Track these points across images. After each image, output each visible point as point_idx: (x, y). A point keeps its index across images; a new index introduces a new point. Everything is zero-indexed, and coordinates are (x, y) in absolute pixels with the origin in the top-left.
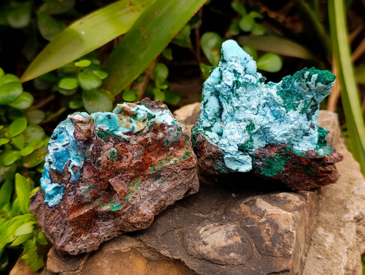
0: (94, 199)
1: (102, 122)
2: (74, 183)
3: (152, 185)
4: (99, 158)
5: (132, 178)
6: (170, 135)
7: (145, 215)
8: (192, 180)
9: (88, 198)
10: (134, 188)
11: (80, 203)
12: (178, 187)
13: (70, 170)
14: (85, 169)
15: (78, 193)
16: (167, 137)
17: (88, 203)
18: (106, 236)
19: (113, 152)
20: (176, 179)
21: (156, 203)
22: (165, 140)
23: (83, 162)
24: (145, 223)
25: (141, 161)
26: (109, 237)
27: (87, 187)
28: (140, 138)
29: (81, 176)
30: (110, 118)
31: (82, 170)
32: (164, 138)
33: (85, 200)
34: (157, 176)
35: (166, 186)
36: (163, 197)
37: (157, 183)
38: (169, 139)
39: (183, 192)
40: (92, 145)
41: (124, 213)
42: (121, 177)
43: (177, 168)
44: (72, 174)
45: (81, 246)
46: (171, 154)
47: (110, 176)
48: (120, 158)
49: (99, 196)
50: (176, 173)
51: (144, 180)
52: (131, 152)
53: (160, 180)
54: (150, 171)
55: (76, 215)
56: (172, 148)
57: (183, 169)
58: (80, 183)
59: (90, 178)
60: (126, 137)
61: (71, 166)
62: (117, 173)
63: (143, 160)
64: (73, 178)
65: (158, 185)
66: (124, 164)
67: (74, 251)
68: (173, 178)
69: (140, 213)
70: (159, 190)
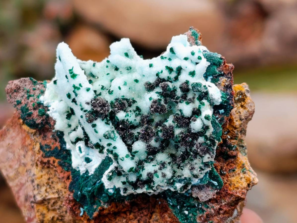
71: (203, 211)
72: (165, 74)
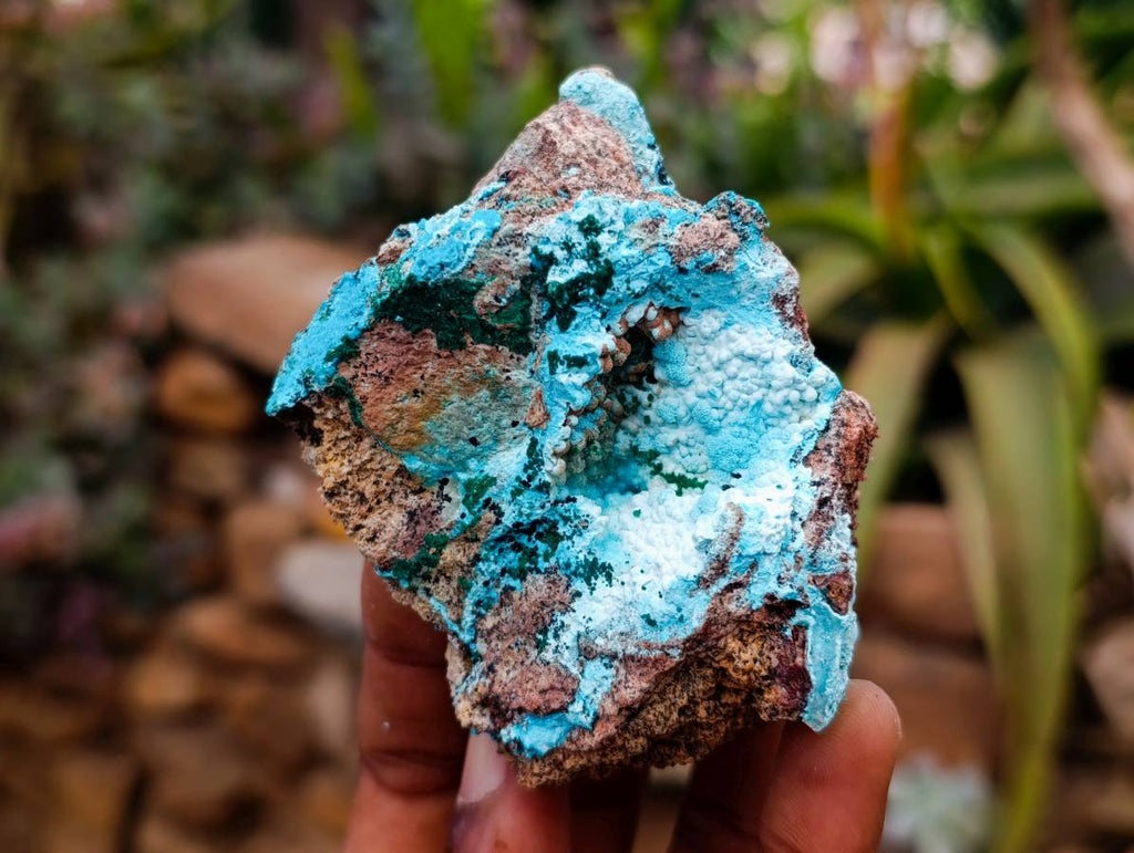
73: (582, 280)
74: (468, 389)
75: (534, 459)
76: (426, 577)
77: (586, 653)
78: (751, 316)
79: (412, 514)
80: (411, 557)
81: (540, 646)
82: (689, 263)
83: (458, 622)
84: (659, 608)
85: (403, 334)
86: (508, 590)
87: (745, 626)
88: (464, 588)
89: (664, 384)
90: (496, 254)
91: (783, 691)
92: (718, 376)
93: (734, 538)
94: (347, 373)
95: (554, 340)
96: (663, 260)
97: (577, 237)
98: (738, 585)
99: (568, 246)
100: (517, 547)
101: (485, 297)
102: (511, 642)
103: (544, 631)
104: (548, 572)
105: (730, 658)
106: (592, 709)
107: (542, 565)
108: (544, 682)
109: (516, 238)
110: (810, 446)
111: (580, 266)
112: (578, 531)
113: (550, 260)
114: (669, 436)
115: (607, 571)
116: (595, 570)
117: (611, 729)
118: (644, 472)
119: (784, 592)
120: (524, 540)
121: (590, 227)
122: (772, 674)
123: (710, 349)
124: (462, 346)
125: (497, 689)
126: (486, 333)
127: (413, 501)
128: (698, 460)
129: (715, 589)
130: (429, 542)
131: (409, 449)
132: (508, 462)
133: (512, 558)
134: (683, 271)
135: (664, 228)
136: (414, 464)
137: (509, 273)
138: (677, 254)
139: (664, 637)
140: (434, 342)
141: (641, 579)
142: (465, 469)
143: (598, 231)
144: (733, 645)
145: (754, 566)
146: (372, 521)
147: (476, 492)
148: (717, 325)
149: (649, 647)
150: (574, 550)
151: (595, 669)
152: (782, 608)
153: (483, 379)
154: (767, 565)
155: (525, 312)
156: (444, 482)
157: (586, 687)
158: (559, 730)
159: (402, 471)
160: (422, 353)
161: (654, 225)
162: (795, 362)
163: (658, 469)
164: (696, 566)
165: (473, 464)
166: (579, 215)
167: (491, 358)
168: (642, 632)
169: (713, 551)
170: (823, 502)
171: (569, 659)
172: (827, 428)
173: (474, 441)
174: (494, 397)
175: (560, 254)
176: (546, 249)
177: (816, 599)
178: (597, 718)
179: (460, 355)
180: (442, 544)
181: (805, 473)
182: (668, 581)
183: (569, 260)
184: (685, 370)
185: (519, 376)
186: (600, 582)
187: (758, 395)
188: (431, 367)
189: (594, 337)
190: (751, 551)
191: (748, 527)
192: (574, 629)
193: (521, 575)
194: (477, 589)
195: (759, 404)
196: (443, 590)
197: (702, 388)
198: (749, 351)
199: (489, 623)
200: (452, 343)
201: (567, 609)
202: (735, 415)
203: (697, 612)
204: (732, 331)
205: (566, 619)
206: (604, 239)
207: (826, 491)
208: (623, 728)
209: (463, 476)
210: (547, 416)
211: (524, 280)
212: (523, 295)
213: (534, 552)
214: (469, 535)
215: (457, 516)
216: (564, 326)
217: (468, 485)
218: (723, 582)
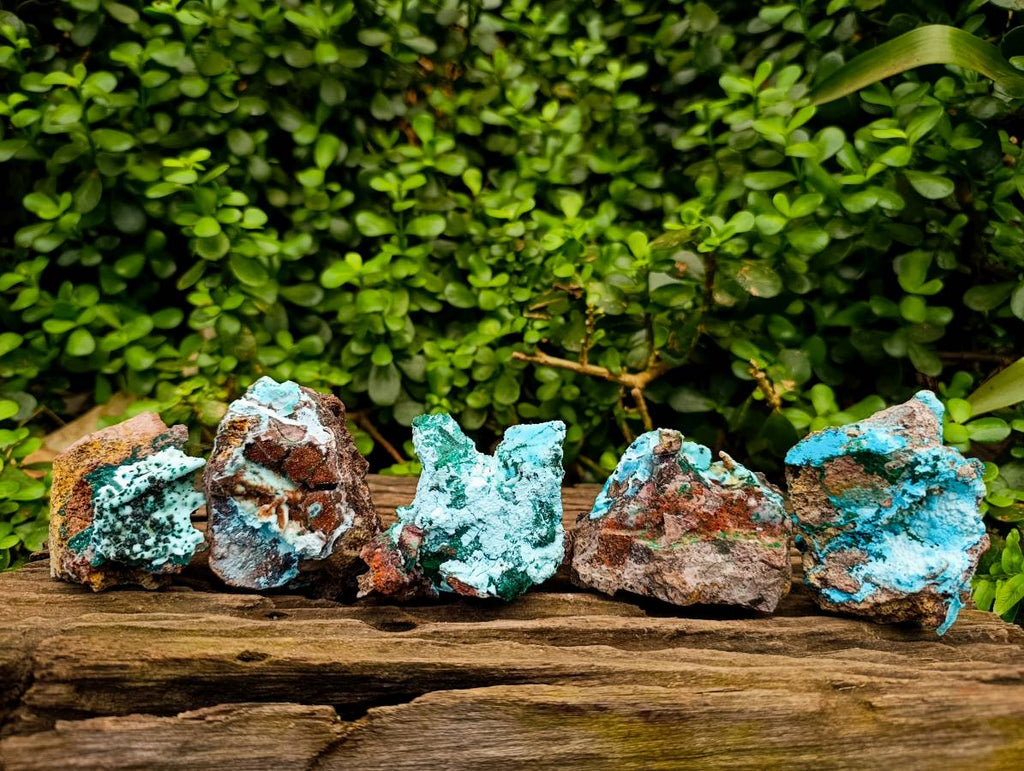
0: (639, 527)
1: (691, 453)
2: (627, 497)
3: (712, 554)
4: (667, 485)
5: (692, 530)
6: (764, 509)
7: (685, 583)
8: (769, 586)
9: (632, 522)
10: (688, 542)
11: (620, 524)
12: (745, 582)
13: (630, 482)
14: (645, 488)
15: (625, 510)
16: (760, 509)
17: (630, 529)
18: (630, 583)
19: (685, 486)
20: (747, 568)
21: (708, 582)
22: (755, 511)
23: (647, 478)
24: (681, 594)
25: (712, 514)
26: (631, 587)
27: (637, 508)
28: (725, 492)
29: (637, 493)
30: (702, 452)
31: (641, 486)
32: (754, 507)
33: (627, 523)
34: (724, 548)
35: (730, 569)
36: (720, 580)
37: (720, 558)
38: (761, 514)
39: (751, 597)
40: (666, 464)
41: (660, 560)
42: (679, 519)
43: (755, 554)
44: (630, 487)
45: (596, 575)
46: (755, 534)
47: (668, 510)
48: (689, 497)
49: (644, 528)
50: (751, 560)
51: (705, 541)
52: (706, 497)
53: (726, 556)
54: (718, 534)
55: (610, 532)
56: (761, 529)
57: (763, 561)
58: (632, 501)
59: (645, 499)
60: (709, 482)
61: (634, 477)
62: (677, 513)
63: (715, 514)
64: (629, 493)
65: (720, 561)
66: (692, 505)
67: (585, 576)
68: (744, 565)
69: (680, 576)
70: (718, 566)
71: (77, 553)
72: (177, 527)
73: (927, 473)
74: (865, 486)
75: (878, 515)
76: (817, 533)
77: (866, 579)
78: (966, 499)
79: (823, 514)
80: (816, 526)
81: (851, 571)
82: (960, 479)
83: (821, 551)
84: (904, 579)
85: (853, 462)
86: (843, 548)
87: (932, 597)
88: (829, 541)
89: (924, 507)
90: (901, 454)
91: (935, 620)
92: (947, 513)
93: (943, 570)
94: (826, 465)
95: (907, 486)
96: (952, 475)
97: (930, 459)
98: (937, 584)
99: (926, 461)
100: (854, 537)
101: (891, 465)
102: (838, 564)
103: (853, 567)
104: (861, 549)
105: (922, 603)
106: (863, 598)
107: (860, 546)
108: (847, 582)
109: (910, 452)
110: (969, 547)
111: (928, 469)
112: (879, 542)
113: (919, 463)
114: (918, 523)
115: (884, 558)
116: (879, 556)
117: (868, 606)
118: (901, 529)
119: (950, 591)
120: (857, 536)
121: (936, 458)
122: (934, 613)
123: (948, 504)
124: (872, 474)
125: (828, 577)
126: (883, 474)
127: (825, 510)
128: (922, 533)
129: (928, 582)
130: (825, 524)
131: (834, 495)
132: (867, 513)
133: (849, 540)
134: (957, 481)
135: (956, 465)
136: (834, 500)
137: (902, 461)
138: (958, 475)
139: (903, 588)
140: (862, 469)
141: (899, 567)
142: (850, 508)
143: (938, 460)
144: (925, 600)
145: (944, 581)
146: (806, 509)
147: (850, 517)
148: (954, 498)
149: (895, 589)
150: (875, 547)
151: (868, 586)
152: (946, 595)
153: (872, 486)
154: (949, 582)
155: (900, 474)
156: (839, 509)
157: (862, 590)
158: (845, 598)
159: (827, 500)
160: (856, 471)
161: (953, 463)
162: (976, 519)
163: (907, 530)
164: (924, 572)
165: (853, 508)
166: (935, 453)
167: (879, 482)
168: (894, 583)
169: (933, 571)
170: (970, 568)
171: (860, 579)
172: (978, 543)
173: (857, 502)
174: (873, 492)
175: (923, 462)
176: (919, 459)
177: (957, 597)
178: (863, 601)
179: (869, 476)
180: (829, 526)
181: (967, 556)
182: (911, 573)
183: (925, 465)
184: (935, 506)
185: (887, 490)
186: (881, 560)
187: (957, 524)
188: (856, 475)
189: (920, 490)
190: (947, 576)
191: (949, 569)
192: (866, 571)
193: (851, 546)
194: (833, 544)
195: (956, 526)
196: (821, 539)
197: (939, 514)
198: (962, 510)
199: (832, 555)
200: (869, 472)
201: (865, 563)
202: (945, 526)
203: (918, 587)
204: (959, 502)
205: (863, 567)
206: (939, 463)
207: (973, 565)
208: (872, 608)
209: (847, 510)
210: (891, 506)
211: (907, 465)
212: (903, 469)
213: (859, 541)
214: (839, 527)
215: (839, 521)
216: (913, 483)
217: (849, 513)
218: (932, 581)
